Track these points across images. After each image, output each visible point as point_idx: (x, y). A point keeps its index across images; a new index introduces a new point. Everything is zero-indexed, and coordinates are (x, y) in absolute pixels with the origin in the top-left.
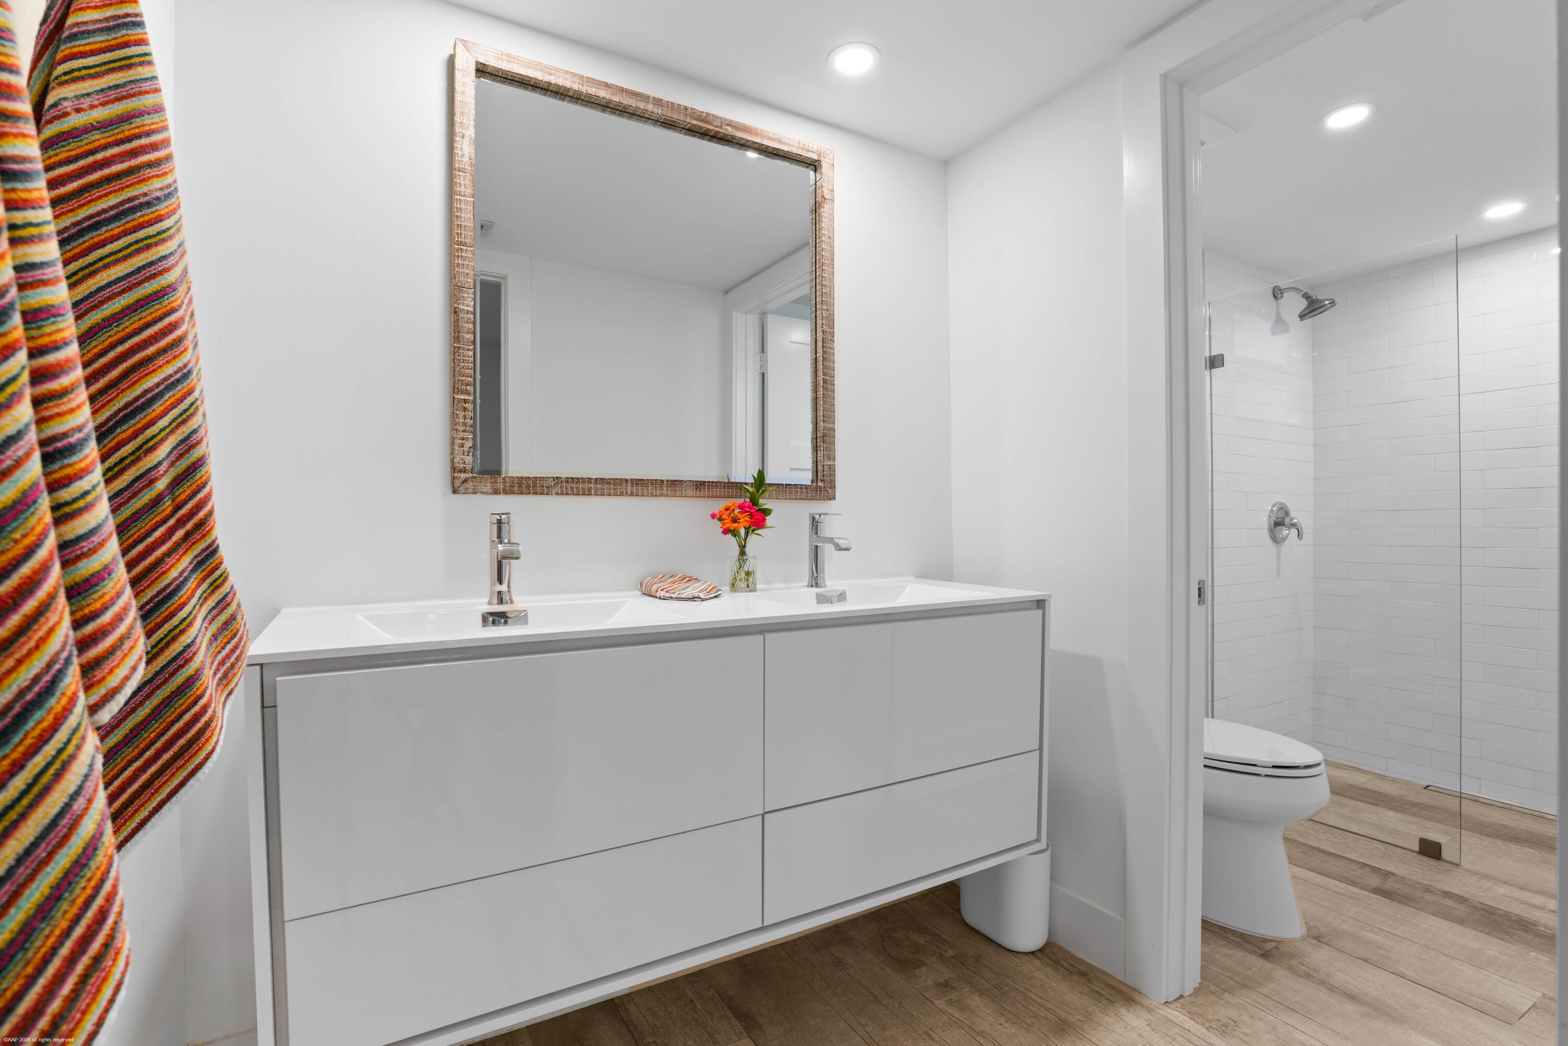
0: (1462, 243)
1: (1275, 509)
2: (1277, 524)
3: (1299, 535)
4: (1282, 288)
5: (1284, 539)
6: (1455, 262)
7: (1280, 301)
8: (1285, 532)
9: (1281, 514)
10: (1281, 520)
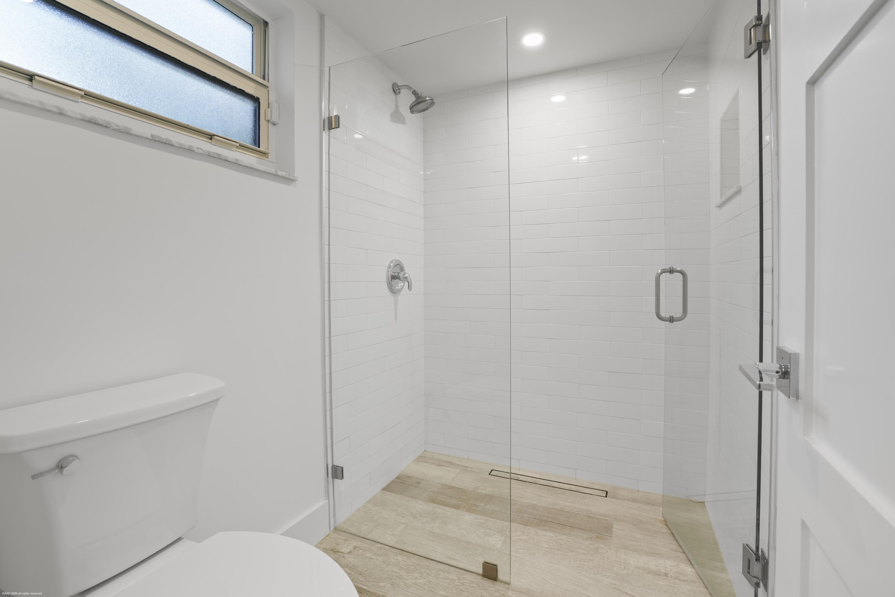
0: (511, 75)
1: (392, 264)
2: (394, 277)
3: (409, 287)
4: (399, 85)
5: (399, 291)
6: (507, 89)
7: (398, 96)
8: (401, 284)
9: (397, 270)
10: (396, 274)
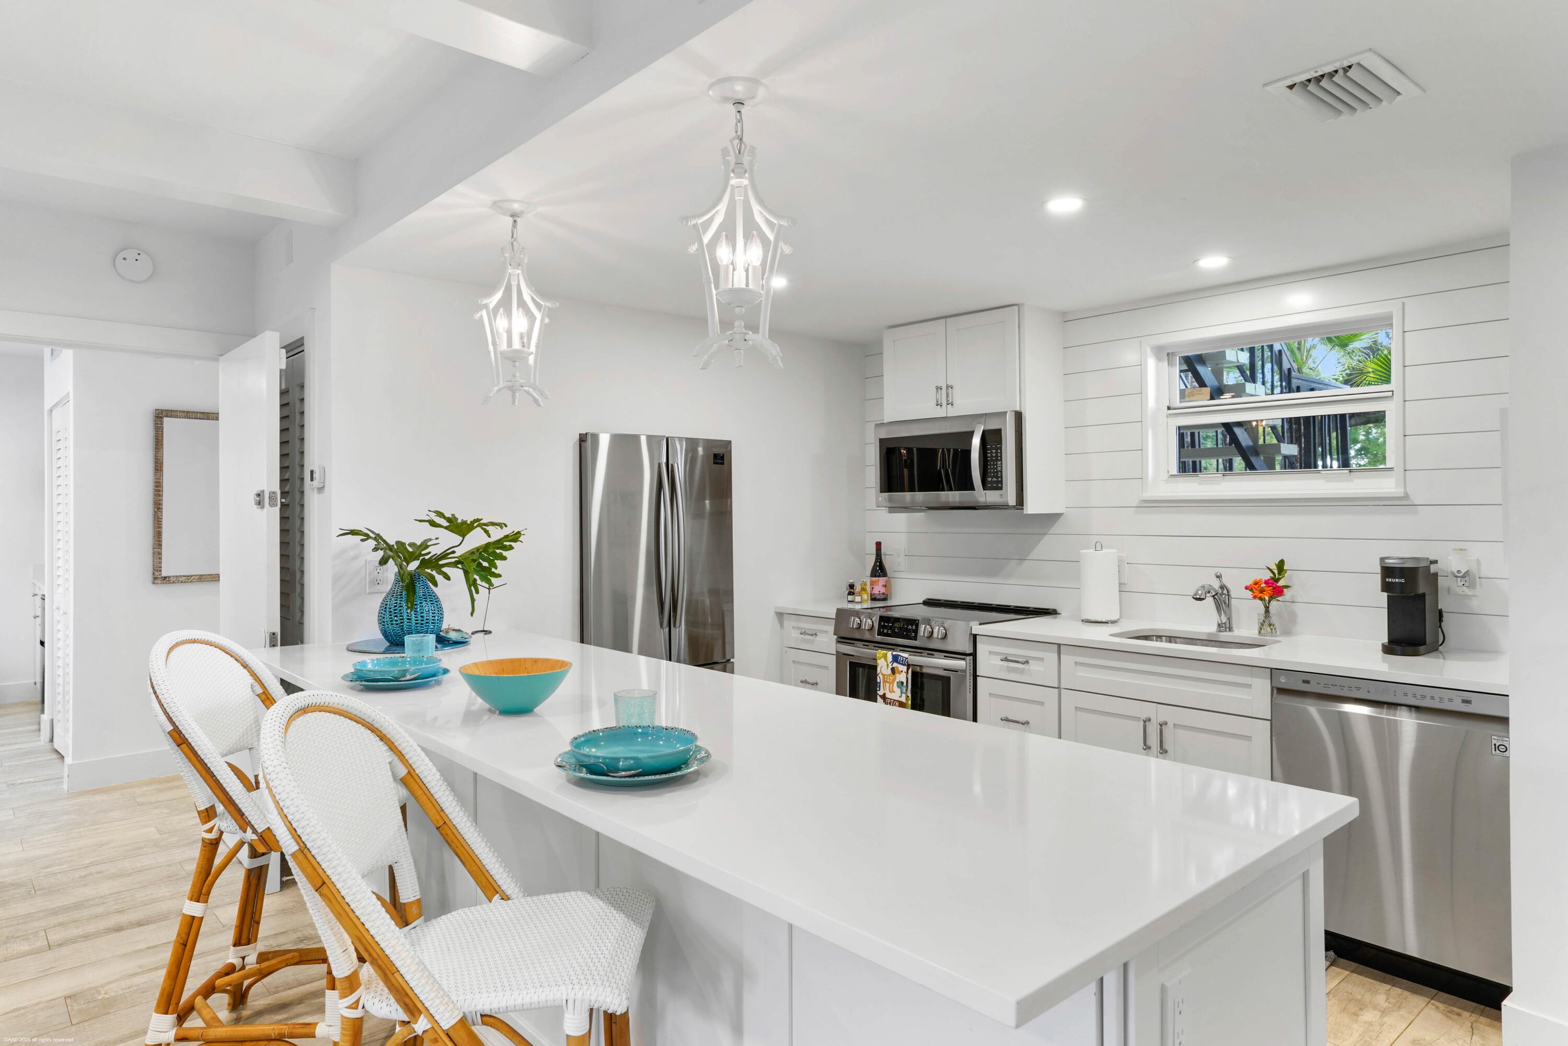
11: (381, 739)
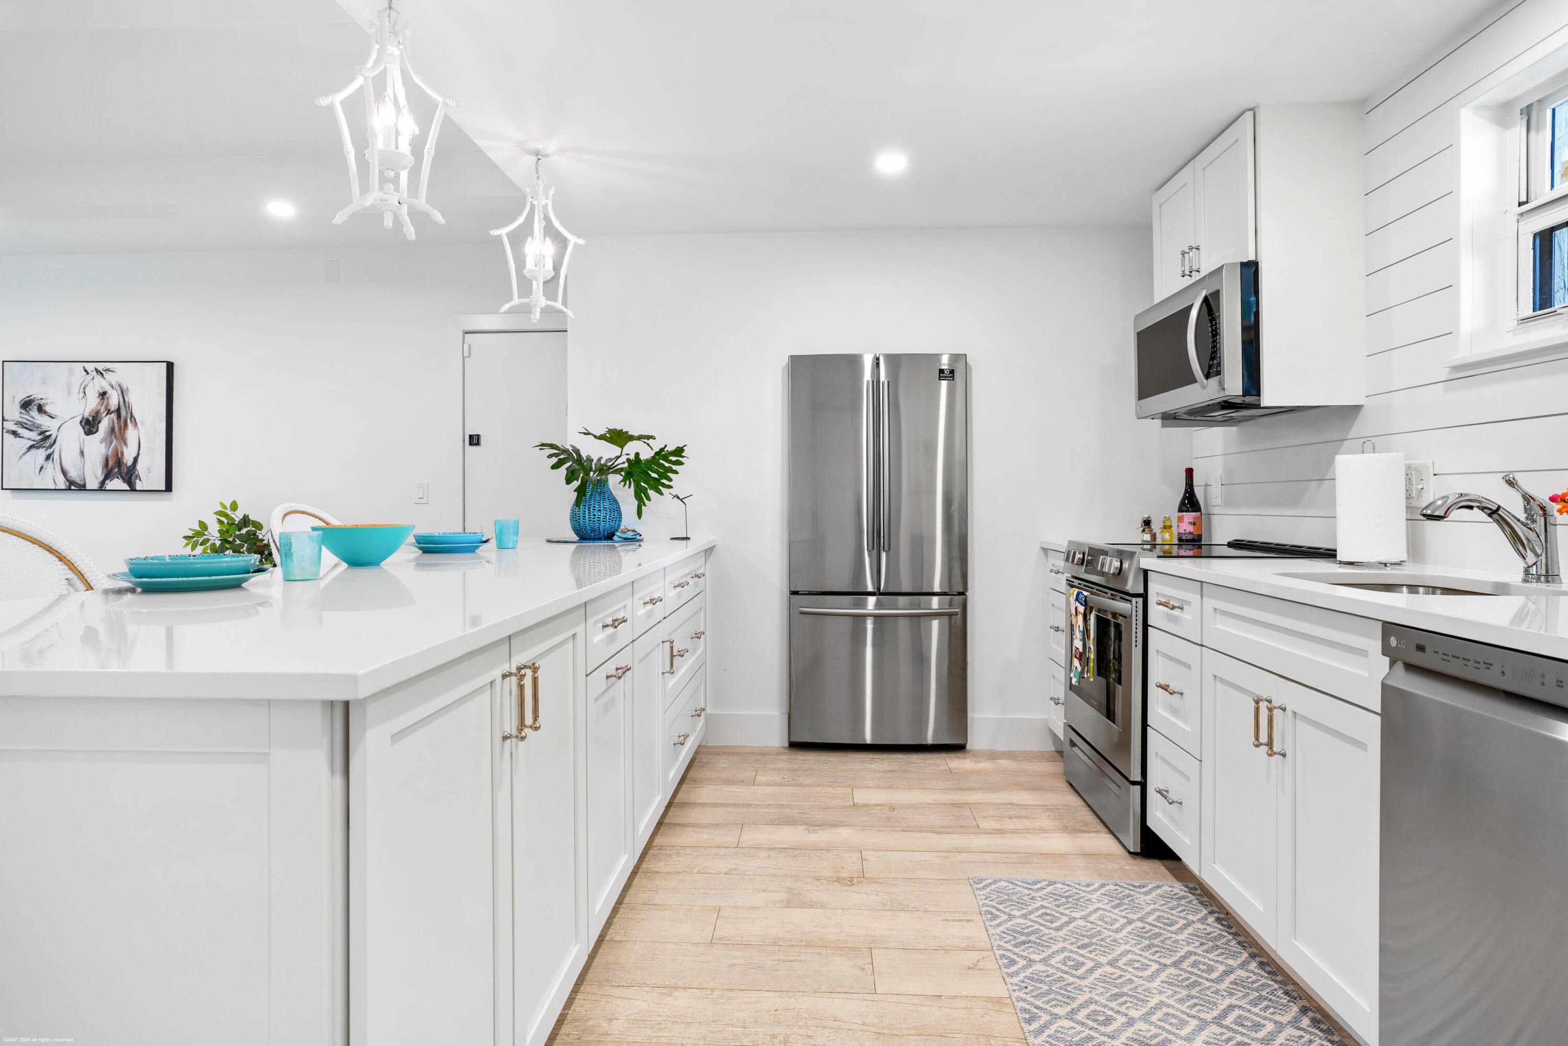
11: (61, 560)
